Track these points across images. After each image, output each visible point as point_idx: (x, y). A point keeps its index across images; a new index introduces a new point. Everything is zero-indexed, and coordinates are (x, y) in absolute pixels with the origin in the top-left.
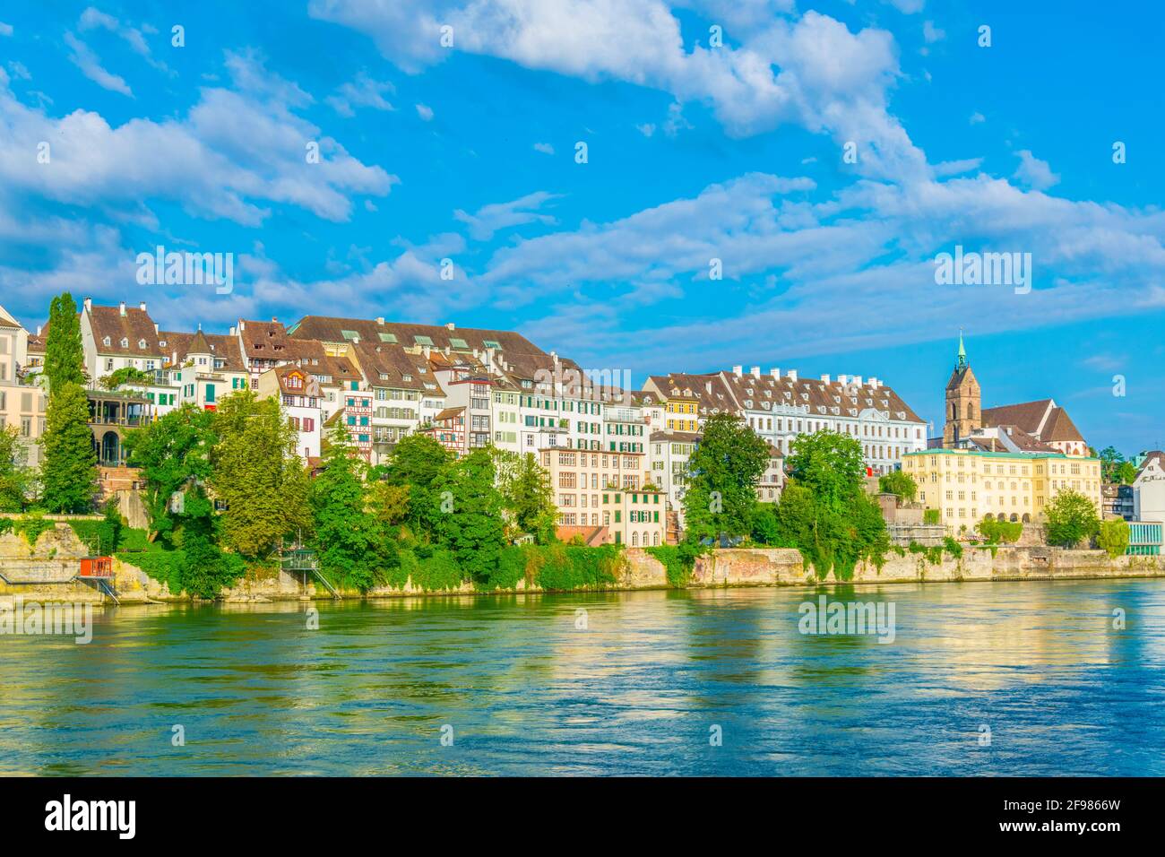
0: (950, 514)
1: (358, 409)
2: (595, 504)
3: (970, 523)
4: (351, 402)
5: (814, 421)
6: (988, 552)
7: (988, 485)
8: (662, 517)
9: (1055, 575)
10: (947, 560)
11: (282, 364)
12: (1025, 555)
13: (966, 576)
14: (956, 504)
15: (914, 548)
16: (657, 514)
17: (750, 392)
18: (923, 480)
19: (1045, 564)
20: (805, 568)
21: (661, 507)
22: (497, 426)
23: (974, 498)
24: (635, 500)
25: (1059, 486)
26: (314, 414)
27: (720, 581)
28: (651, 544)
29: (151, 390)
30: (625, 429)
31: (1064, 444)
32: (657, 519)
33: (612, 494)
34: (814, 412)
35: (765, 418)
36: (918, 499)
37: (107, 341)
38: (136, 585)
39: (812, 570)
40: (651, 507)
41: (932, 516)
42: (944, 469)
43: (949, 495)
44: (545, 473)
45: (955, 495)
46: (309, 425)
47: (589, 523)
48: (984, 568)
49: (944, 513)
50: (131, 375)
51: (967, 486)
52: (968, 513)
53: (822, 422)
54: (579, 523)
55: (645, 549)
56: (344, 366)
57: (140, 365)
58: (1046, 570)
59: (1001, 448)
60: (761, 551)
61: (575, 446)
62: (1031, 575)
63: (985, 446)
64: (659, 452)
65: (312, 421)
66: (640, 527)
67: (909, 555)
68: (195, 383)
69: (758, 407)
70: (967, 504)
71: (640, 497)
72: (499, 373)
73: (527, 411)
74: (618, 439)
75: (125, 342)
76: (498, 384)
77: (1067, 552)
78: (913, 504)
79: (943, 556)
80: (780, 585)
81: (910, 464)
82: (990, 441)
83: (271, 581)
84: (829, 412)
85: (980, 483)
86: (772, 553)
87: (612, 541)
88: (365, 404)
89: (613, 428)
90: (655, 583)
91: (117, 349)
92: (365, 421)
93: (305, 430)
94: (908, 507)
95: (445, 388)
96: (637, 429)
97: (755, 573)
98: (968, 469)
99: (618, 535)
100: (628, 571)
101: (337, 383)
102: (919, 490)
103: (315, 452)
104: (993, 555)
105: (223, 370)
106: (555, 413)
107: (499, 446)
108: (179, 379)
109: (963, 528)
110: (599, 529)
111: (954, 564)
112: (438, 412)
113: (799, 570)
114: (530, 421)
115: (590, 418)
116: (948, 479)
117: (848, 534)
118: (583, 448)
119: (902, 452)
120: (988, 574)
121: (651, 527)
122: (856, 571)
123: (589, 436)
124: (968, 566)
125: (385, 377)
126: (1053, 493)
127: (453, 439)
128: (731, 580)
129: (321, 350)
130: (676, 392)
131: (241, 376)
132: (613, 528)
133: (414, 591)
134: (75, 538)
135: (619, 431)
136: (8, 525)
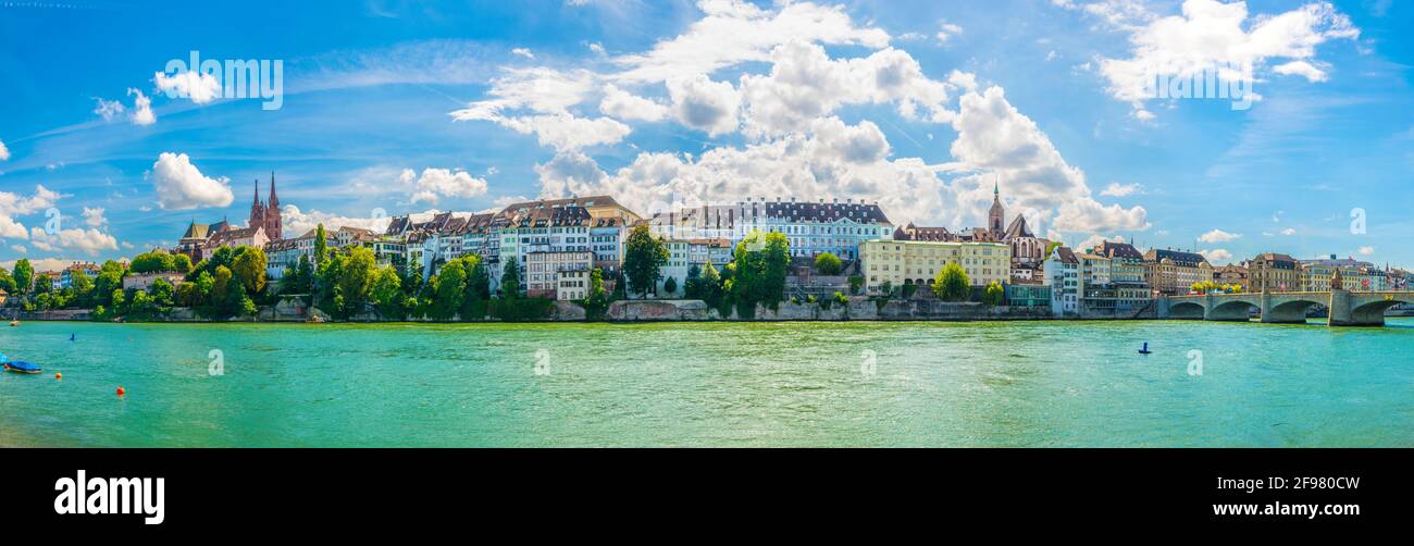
0: (873, 278)
2: (556, 278)
5: (793, 226)
8: (584, 284)
10: (835, 308)
12: (915, 305)
13: (850, 316)
16: (581, 282)
20: (709, 311)
21: (583, 279)
22: (503, 245)
23: (896, 270)
24: (565, 277)
27: (632, 318)
28: (577, 297)
30: (603, 239)
32: (581, 286)
39: (715, 313)
40: (577, 279)
43: (874, 269)
45: (880, 268)
48: (870, 313)
51: (891, 262)
52: (892, 278)
55: (572, 301)
60: (669, 302)
61: (559, 250)
66: (569, 290)
70: (890, 273)
71: (568, 274)
73: (522, 236)
74: (599, 244)
86: (679, 302)
89: (596, 239)
90: (578, 318)
96: (612, 238)
97: (663, 313)
100: (557, 311)
104: (883, 305)
111: (842, 310)
113: (705, 311)
114: (526, 240)
115: (576, 235)
116: (874, 258)
120: (875, 315)
121: (577, 290)
122: (756, 312)
123: (576, 245)
124: (855, 311)
126: (966, 267)
128: (641, 317)
135: (600, 240)
136: (282, 298)
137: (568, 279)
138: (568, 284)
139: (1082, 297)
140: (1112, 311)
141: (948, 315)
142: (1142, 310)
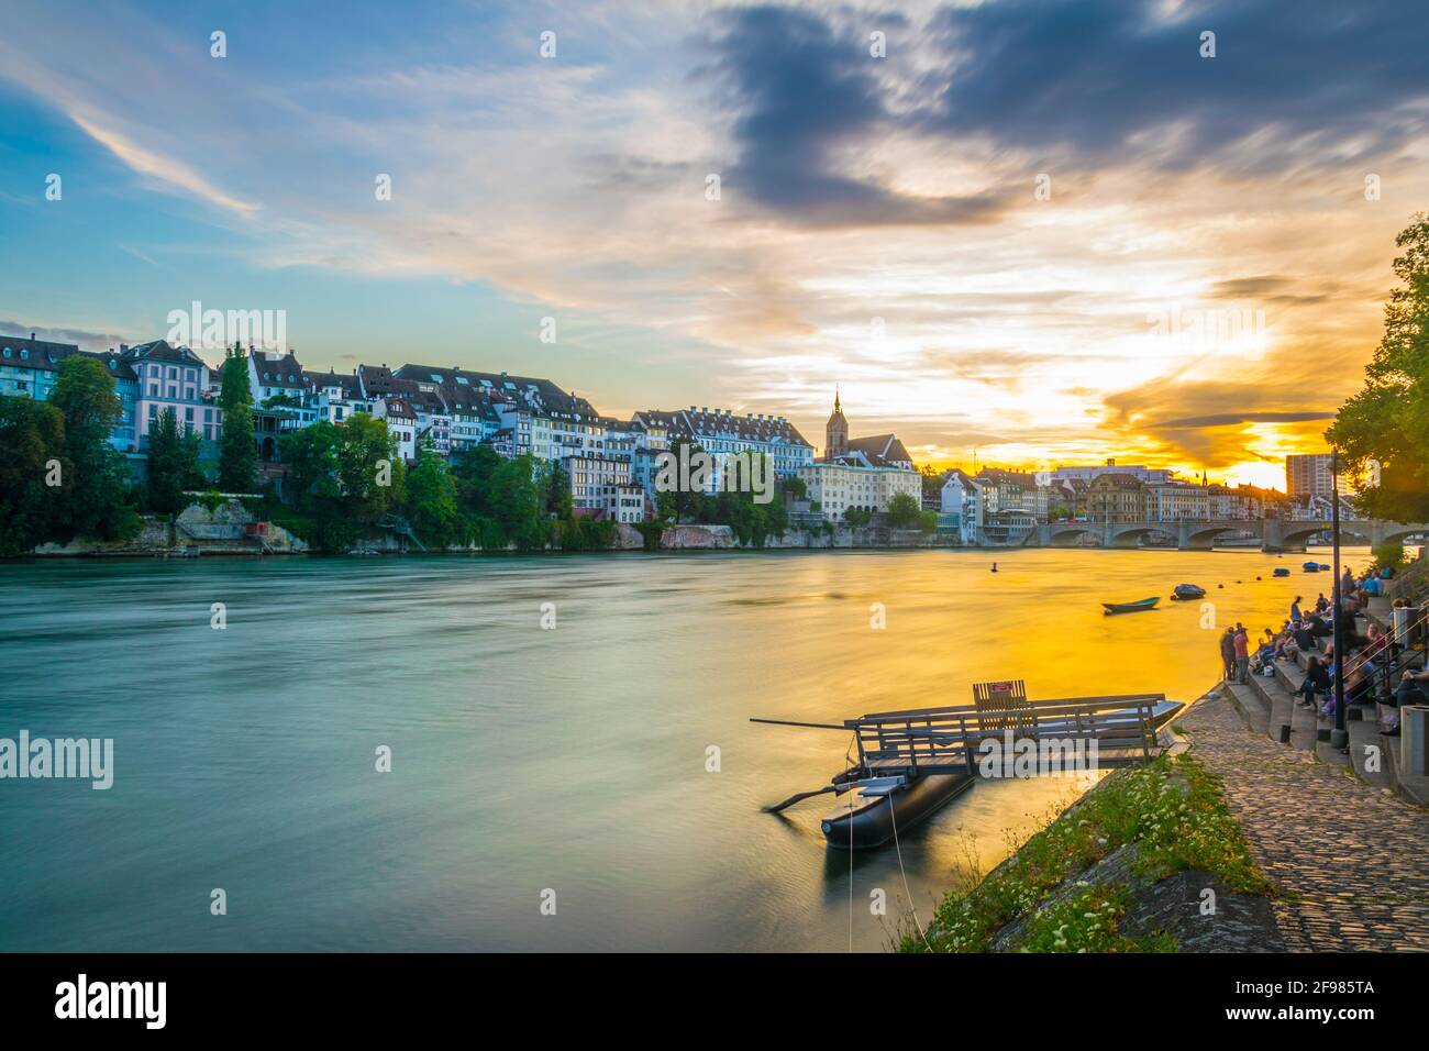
0: (827, 505)
1: (441, 427)
2: (598, 494)
3: (839, 511)
4: (436, 423)
5: (742, 444)
6: (850, 530)
7: (851, 488)
8: (642, 504)
9: (892, 545)
11: (389, 395)
12: (874, 533)
13: (835, 545)
14: (831, 500)
15: (803, 528)
16: (639, 501)
17: (702, 424)
18: (810, 483)
19: (885, 539)
20: (734, 539)
21: (642, 497)
22: (535, 441)
23: (842, 495)
24: (625, 493)
25: (896, 489)
26: (412, 430)
27: (679, 546)
28: (635, 521)
29: (297, 410)
31: (900, 462)
32: (639, 505)
33: (610, 488)
34: (742, 438)
35: (711, 441)
36: (807, 496)
37: (266, 376)
38: (285, 542)
39: (737, 541)
40: (635, 497)
41: (816, 506)
42: (824, 476)
43: (827, 495)
44: (566, 473)
45: (831, 494)
46: (407, 437)
47: (595, 507)
48: (847, 541)
49: (823, 504)
50: (282, 400)
51: (839, 488)
52: (839, 504)
53: (747, 444)
54: (588, 506)
55: (631, 524)
56: (431, 398)
57: (289, 393)
58: (884, 542)
59: (860, 464)
60: (706, 527)
61: (586, 456)
62: (877, 545)
63: (850, 462)
64: (641, 461)
65: (409, 434)
66: (628, 510)
67: (799, 533)
68: (328, 406)
69: (706, 433)
70: (838, 500)
71: (628, 490)
72: (536, 406)
73: (554, 432)
75: (279, 378)
76: (535, 414)
77: (898, 531)
78: (803, 499)
79: (822, 532)
80: (717, 548)
81: (802, 473)
82: (853, 459)
83: (379, 541)
84: (752, 438)
85: (847, 487)
86: (713, 528)
87: (609, 518)
88: (446, 424)
90: (638, 546)
91: (273, 382)
92: (445, 436)
93: (405, 440)
94: (800, 500)
95: (500, 413)
97: (702, 541)
98: (839, 477)
99: (613, 514)
100: (619, 538)
101: (427, 410)
102: (808, 489)
103: (411, 456)
104: (853, 532)
105: (348, 398)
106: (574, 434)
107: (536, 454)
108: (318, 403)
109: (835, 515)
110: (601, 510)
111: (828, 538)
112: (495, 430)
113: (730, 540)
114: (557, 439)
115: (596, 438)
116: (827, 483)
117: (762, 517)
118: (591, 457)
119: (798, 465)
120: (849, 544)
121: (635, 510)
122: (766, 541)
123: (595, 450)
124: (838, 538)
125: (459, 406)
126: (892, 494)
127: (505, 450)
128: (686, 545)
129: (417, 387)
130: (653, 423)
131: (360, 403)
132: (610, 510)
133: (477, 549)
134: (242, 509)
136: (195, 499)
137: (628, 496)
138: (628, 503)
139: (981, 524)
140: (1001, 539)
141: (902, 542)
142: (1026, 540)
